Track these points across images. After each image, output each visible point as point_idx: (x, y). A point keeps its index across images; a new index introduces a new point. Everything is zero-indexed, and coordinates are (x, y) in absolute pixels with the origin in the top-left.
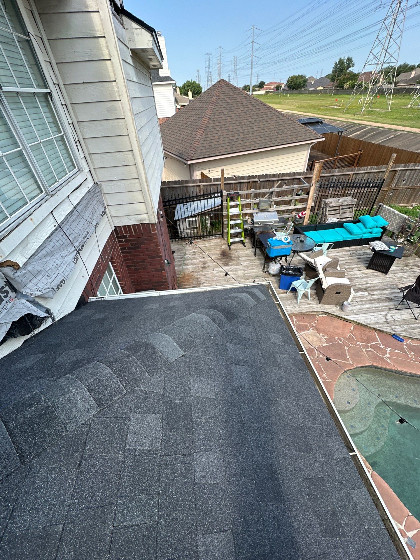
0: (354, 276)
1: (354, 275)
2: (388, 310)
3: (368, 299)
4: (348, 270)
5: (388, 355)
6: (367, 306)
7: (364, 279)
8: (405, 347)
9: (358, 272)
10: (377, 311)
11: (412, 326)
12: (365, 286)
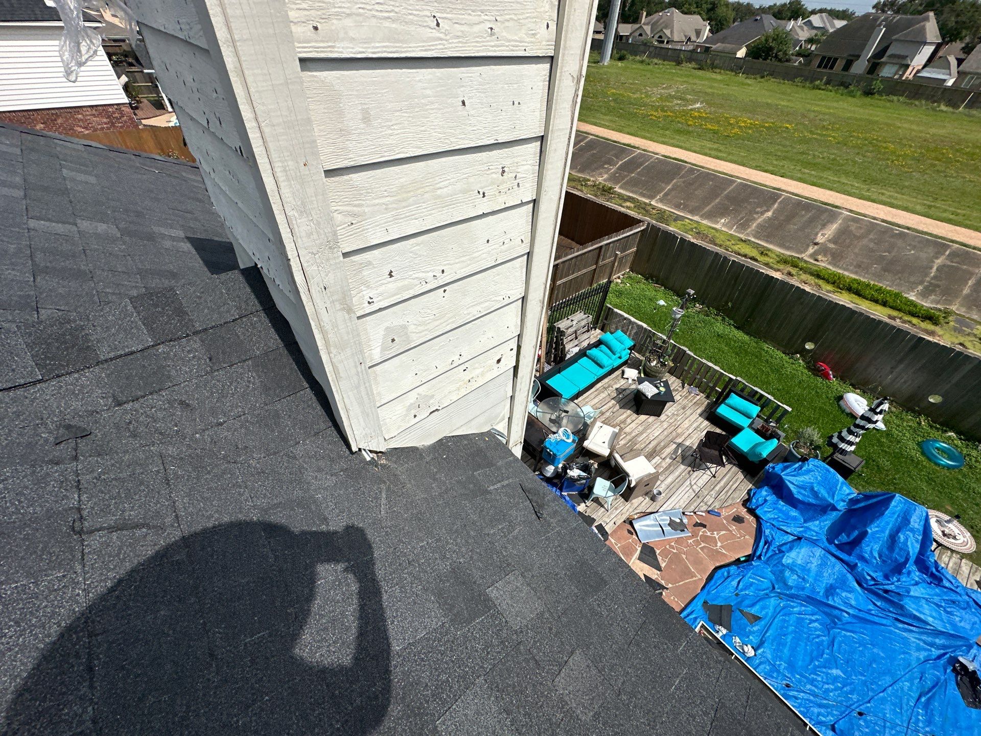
0: (634, 434)
1: (632, 432)
2: (688, 476)
3: (665, 467)
4: (622, 426)
5: (719, 544)
6: (669, 480)
7: (645, 435)
8: (725, 522)
9: (633, 425)
10: (681, 483)
11: (717, 488)
12: (651, 446)
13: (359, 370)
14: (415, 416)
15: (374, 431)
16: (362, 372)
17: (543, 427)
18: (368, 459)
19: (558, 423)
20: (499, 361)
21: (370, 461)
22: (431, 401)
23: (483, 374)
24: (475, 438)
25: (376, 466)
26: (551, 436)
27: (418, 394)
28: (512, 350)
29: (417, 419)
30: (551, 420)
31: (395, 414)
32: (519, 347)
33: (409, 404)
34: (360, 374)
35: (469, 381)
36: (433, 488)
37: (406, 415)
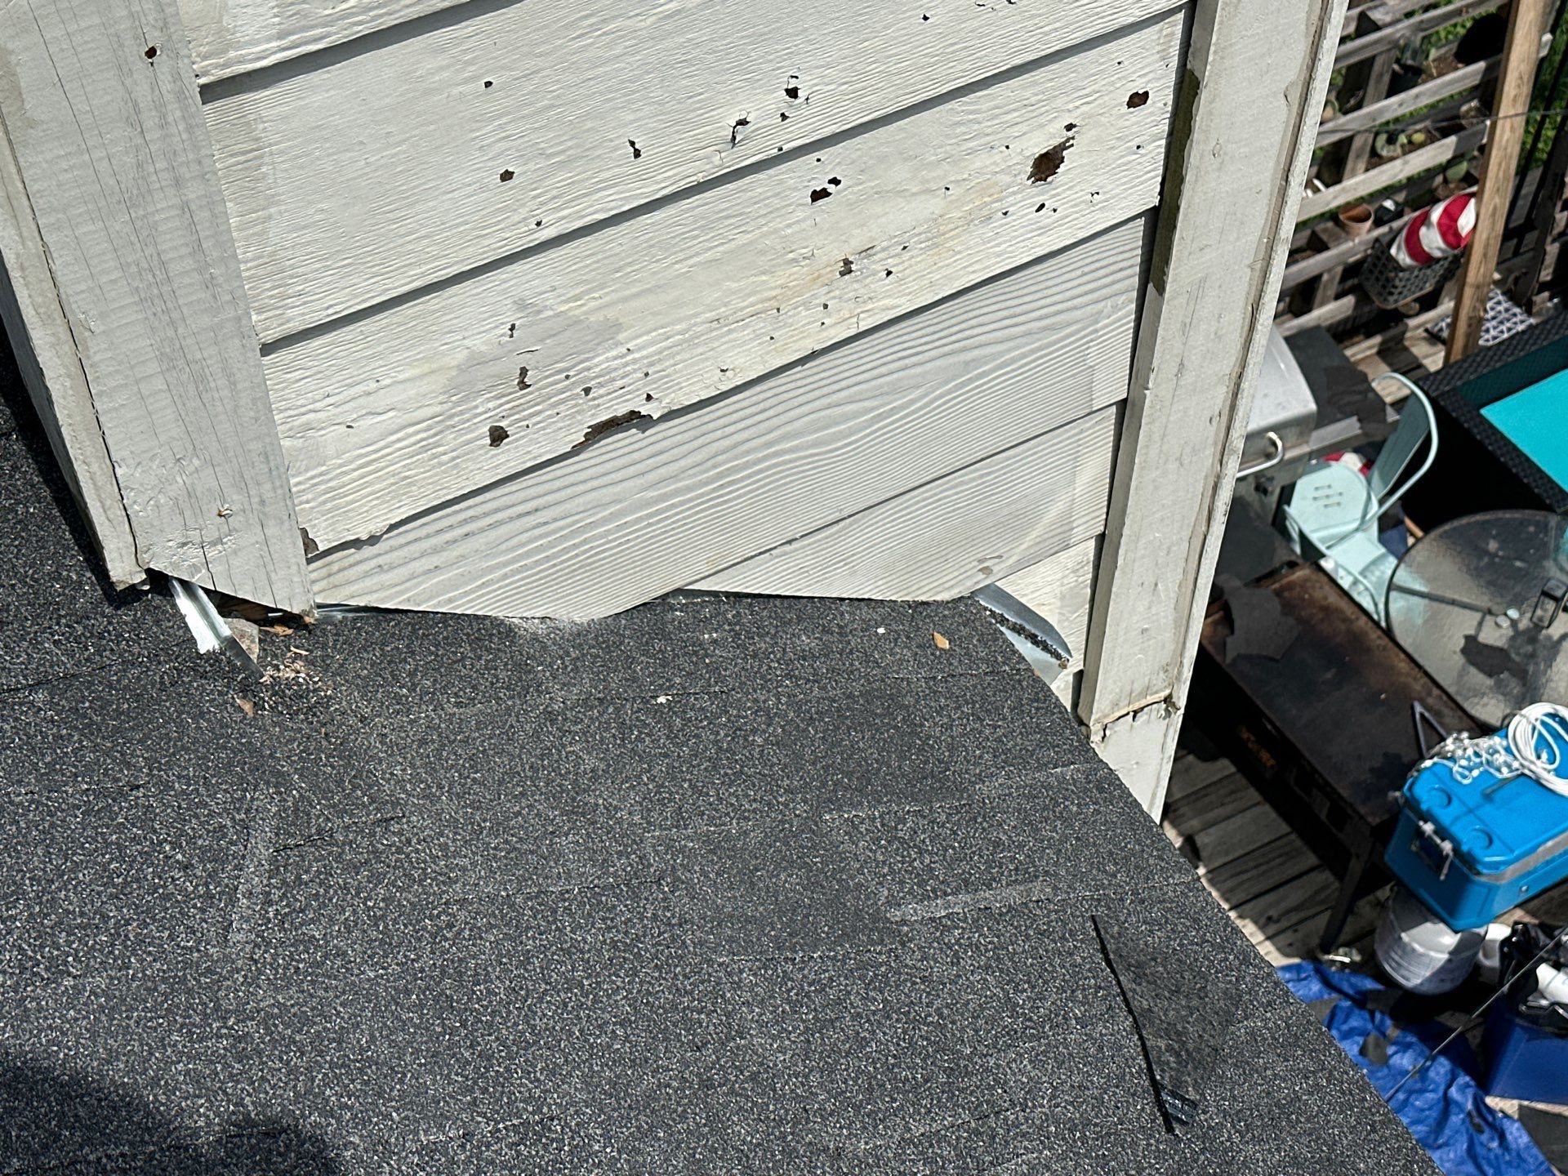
13: (143, 93)
14: (498, 436)
15: (241, 484)
16: (160, 107)
17: (1418, 685)
18: (206, 642)
19: (1521, 674)
20: (1047, 165)
21: (211, 656)
22: (602, 360)
23: (935, 236)
24: (867, 626)
25: (245, 690)
26: (1460, 747)
27: (521, 305)
28: (1138, 100)
29: (509, 458)
30: (1474, 650)
31: (379, 402)
32: (1187, 87)
33: (460, 356)
34: (150, 120)
35: (847, 268)
36: (557, 855)
37: (442, 423)
